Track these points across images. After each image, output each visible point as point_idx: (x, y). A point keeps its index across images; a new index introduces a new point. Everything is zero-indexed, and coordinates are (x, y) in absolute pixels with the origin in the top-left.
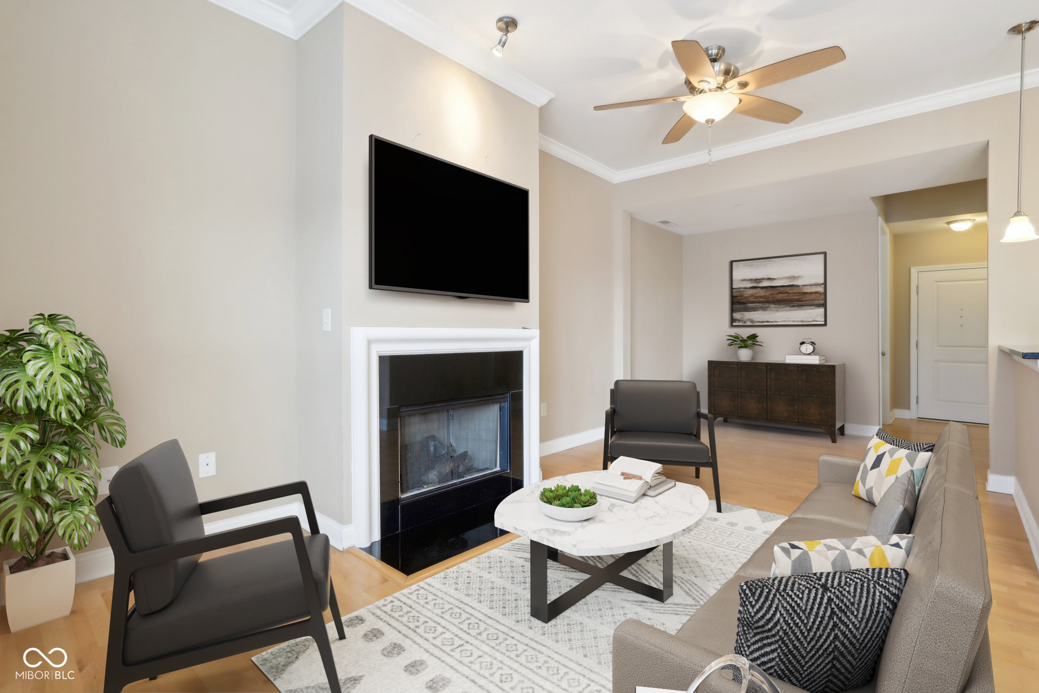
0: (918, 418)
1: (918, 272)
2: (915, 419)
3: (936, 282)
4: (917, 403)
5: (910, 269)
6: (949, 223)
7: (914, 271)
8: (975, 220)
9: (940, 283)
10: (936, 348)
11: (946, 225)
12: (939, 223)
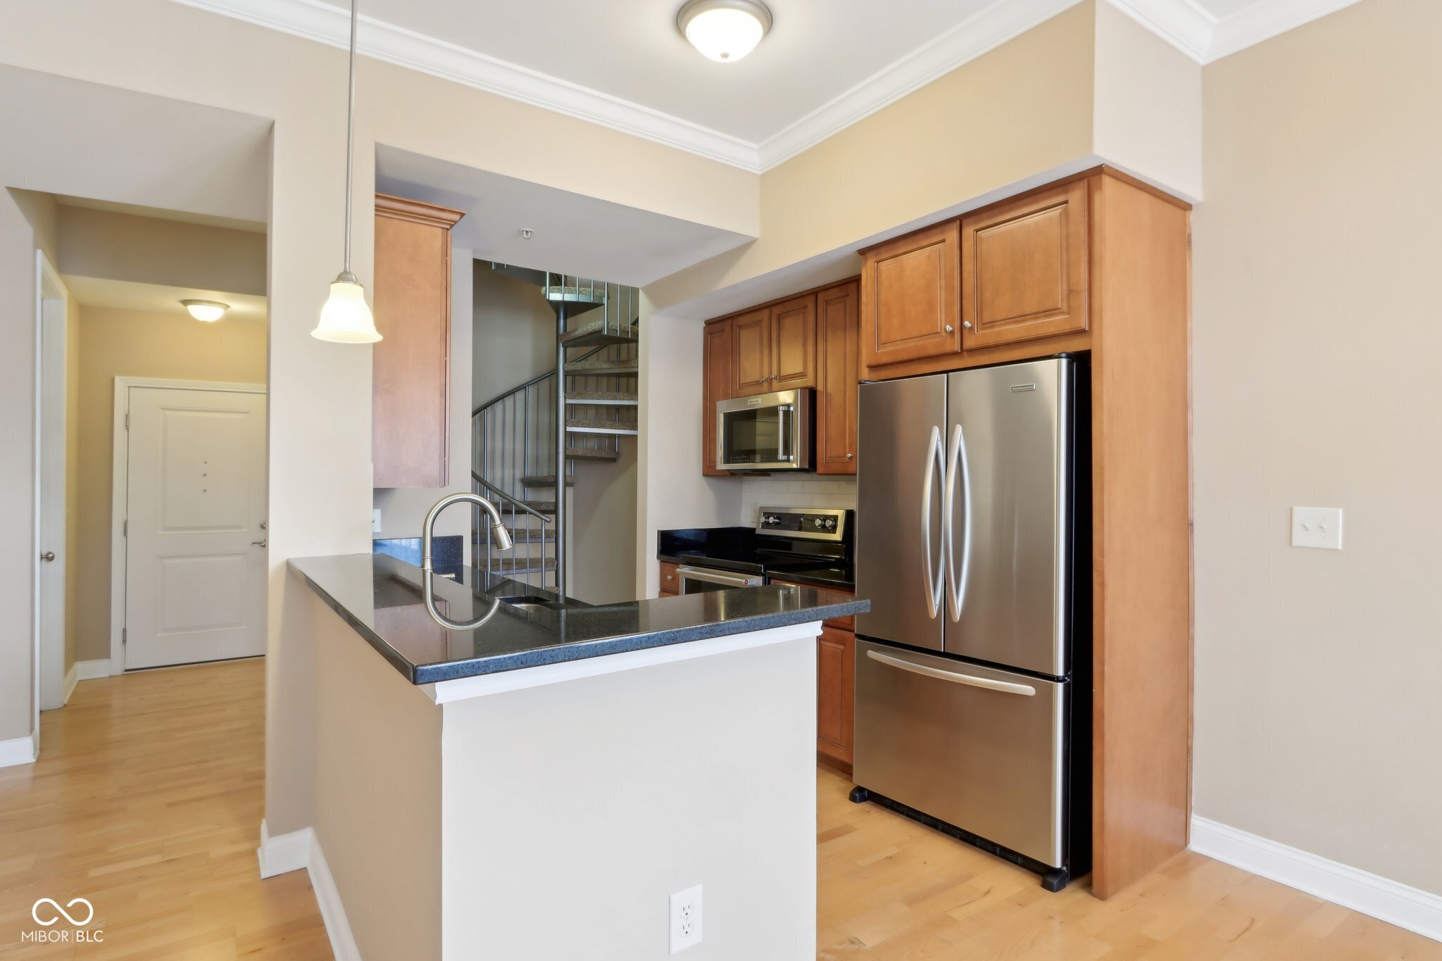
0: (126, 670)
1: (129, 387)
2: (119, 673)
3: (163, 409)
4: (124, 641)
5: (113, 380)
6: (186, 302)
7: (120, 384)
8: (228, 306)
9: (168, 413)
10: (161, 533)
11: (181, 306)
12: (167, 298)
